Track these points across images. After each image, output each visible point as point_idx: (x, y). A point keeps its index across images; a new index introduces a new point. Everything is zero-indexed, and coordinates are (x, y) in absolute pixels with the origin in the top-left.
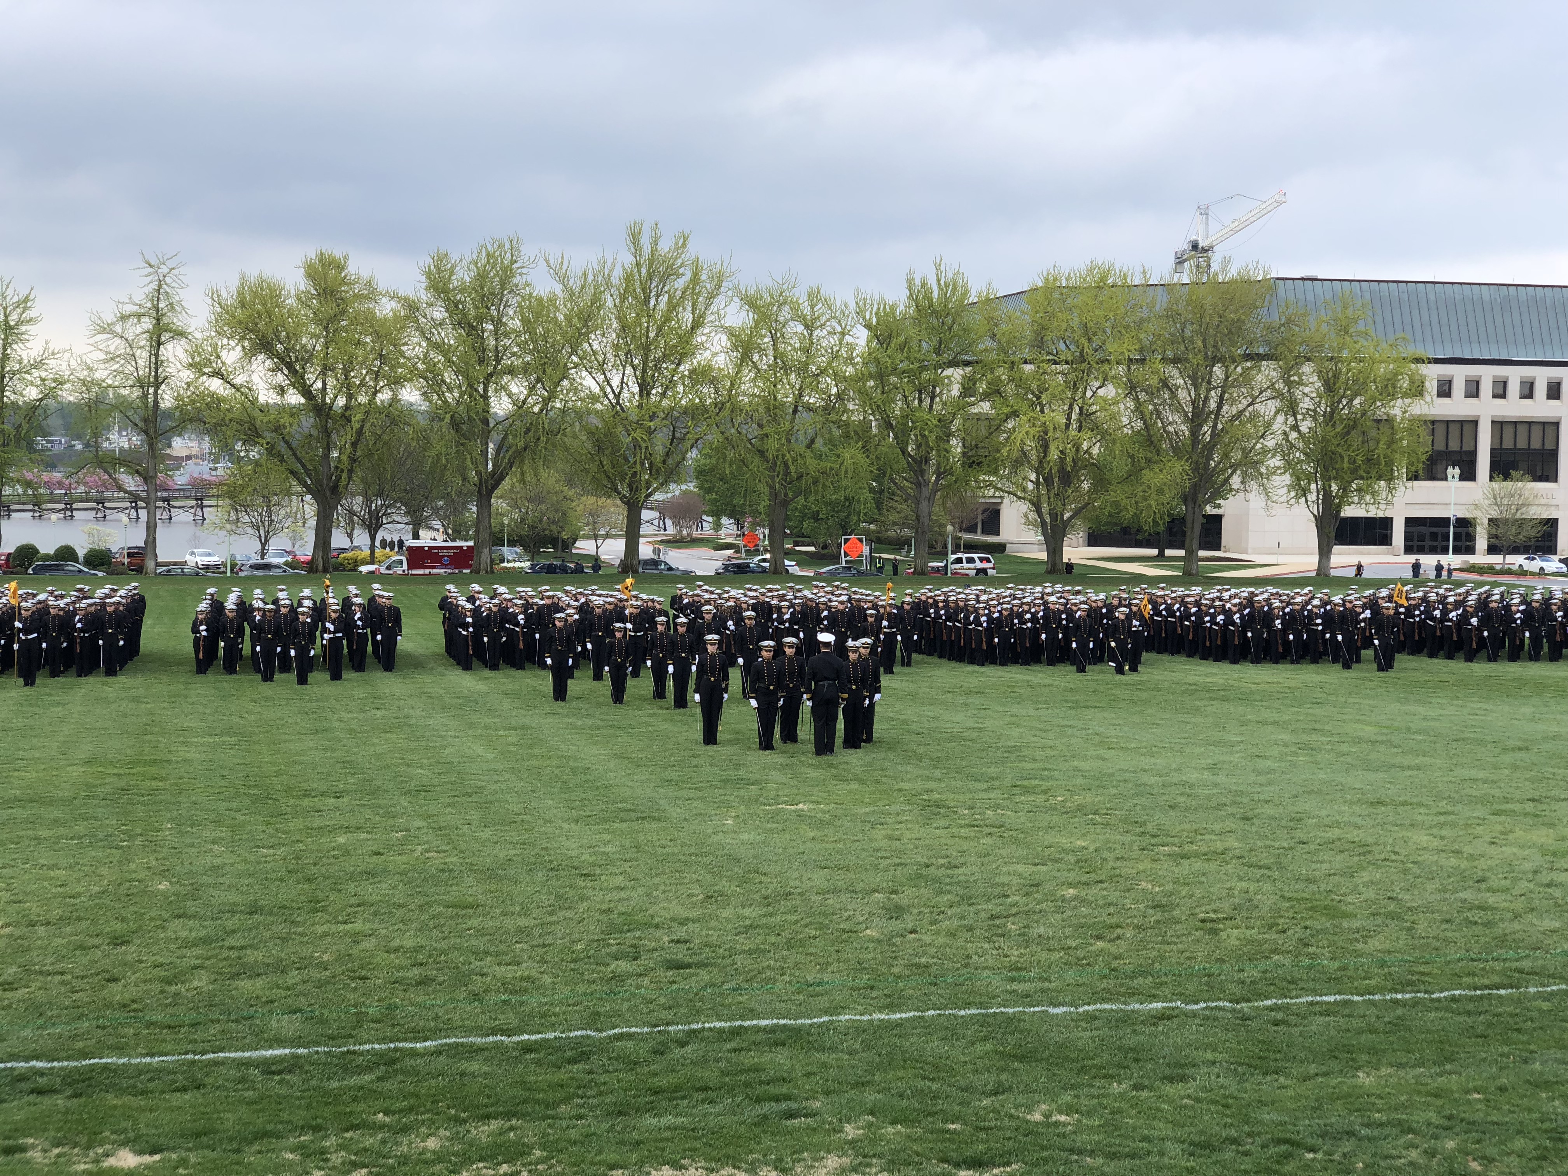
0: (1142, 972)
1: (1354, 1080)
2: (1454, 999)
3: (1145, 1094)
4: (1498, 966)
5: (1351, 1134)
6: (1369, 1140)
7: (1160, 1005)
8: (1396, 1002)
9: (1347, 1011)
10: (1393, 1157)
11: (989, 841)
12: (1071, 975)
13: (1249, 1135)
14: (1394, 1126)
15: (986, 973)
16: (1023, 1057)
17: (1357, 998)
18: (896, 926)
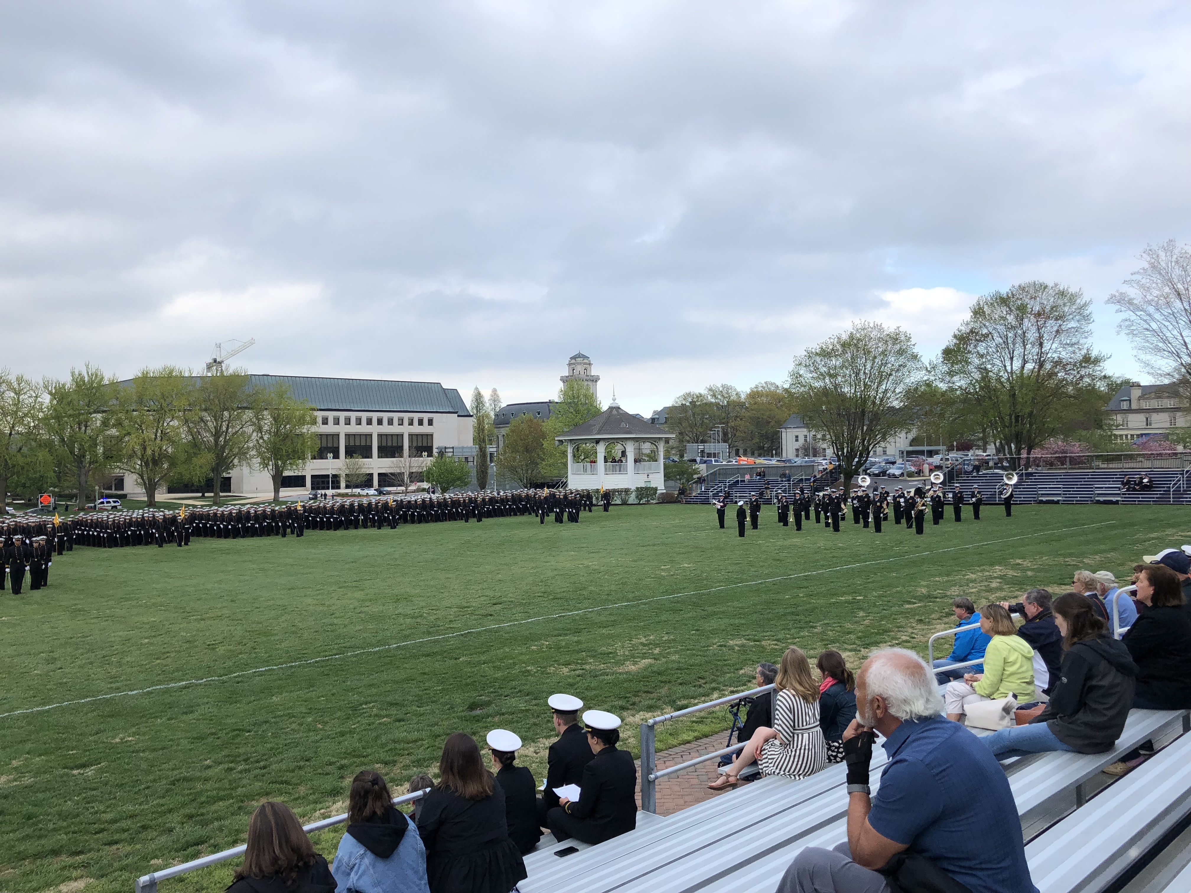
0: (177, 670)
1: (271, 701)
2: (316, 662)
3: (173, 721)
4: (336, 647)
5: (266, 722)
6: (275, 723)
7: (184, 683)
8: (292, 666)
9: (269, 673)
10: (284, 729)
11: (106, 623)
12: (142, 677)
13: (220, 730)
14: (286, 716)
15: (98, 681)
16: (113, 716)
17: (275, 667)
18: (52, 667)
